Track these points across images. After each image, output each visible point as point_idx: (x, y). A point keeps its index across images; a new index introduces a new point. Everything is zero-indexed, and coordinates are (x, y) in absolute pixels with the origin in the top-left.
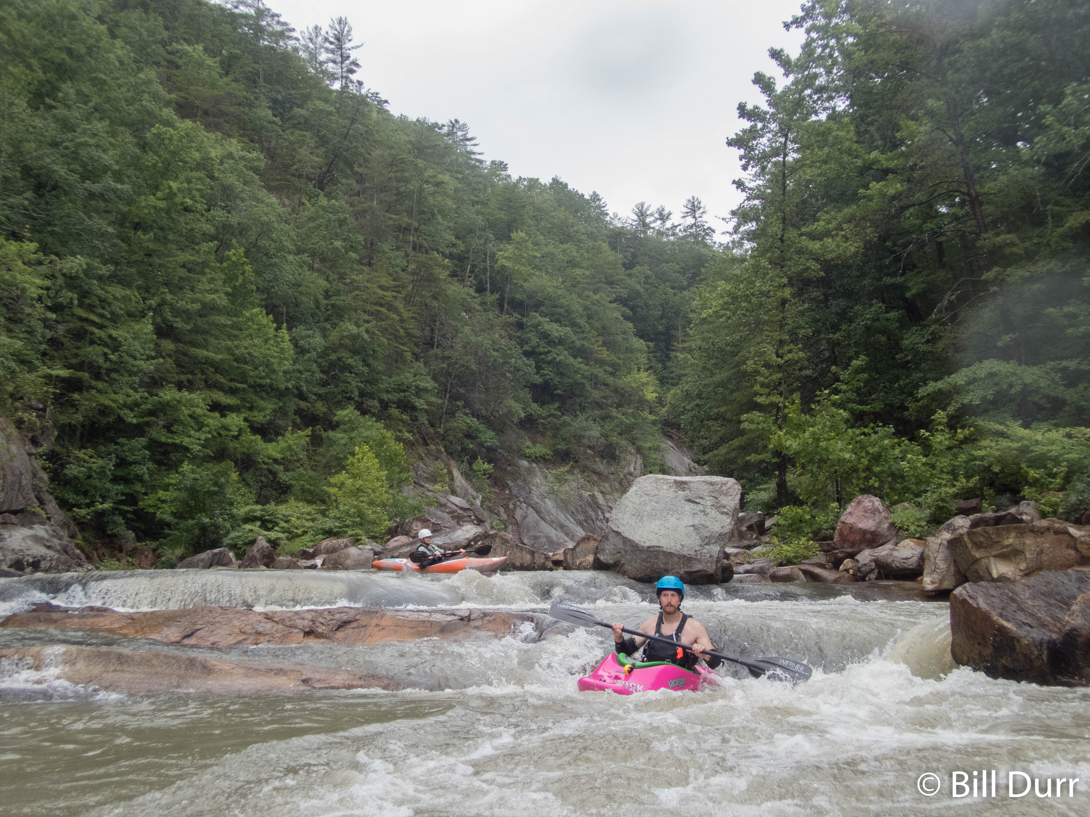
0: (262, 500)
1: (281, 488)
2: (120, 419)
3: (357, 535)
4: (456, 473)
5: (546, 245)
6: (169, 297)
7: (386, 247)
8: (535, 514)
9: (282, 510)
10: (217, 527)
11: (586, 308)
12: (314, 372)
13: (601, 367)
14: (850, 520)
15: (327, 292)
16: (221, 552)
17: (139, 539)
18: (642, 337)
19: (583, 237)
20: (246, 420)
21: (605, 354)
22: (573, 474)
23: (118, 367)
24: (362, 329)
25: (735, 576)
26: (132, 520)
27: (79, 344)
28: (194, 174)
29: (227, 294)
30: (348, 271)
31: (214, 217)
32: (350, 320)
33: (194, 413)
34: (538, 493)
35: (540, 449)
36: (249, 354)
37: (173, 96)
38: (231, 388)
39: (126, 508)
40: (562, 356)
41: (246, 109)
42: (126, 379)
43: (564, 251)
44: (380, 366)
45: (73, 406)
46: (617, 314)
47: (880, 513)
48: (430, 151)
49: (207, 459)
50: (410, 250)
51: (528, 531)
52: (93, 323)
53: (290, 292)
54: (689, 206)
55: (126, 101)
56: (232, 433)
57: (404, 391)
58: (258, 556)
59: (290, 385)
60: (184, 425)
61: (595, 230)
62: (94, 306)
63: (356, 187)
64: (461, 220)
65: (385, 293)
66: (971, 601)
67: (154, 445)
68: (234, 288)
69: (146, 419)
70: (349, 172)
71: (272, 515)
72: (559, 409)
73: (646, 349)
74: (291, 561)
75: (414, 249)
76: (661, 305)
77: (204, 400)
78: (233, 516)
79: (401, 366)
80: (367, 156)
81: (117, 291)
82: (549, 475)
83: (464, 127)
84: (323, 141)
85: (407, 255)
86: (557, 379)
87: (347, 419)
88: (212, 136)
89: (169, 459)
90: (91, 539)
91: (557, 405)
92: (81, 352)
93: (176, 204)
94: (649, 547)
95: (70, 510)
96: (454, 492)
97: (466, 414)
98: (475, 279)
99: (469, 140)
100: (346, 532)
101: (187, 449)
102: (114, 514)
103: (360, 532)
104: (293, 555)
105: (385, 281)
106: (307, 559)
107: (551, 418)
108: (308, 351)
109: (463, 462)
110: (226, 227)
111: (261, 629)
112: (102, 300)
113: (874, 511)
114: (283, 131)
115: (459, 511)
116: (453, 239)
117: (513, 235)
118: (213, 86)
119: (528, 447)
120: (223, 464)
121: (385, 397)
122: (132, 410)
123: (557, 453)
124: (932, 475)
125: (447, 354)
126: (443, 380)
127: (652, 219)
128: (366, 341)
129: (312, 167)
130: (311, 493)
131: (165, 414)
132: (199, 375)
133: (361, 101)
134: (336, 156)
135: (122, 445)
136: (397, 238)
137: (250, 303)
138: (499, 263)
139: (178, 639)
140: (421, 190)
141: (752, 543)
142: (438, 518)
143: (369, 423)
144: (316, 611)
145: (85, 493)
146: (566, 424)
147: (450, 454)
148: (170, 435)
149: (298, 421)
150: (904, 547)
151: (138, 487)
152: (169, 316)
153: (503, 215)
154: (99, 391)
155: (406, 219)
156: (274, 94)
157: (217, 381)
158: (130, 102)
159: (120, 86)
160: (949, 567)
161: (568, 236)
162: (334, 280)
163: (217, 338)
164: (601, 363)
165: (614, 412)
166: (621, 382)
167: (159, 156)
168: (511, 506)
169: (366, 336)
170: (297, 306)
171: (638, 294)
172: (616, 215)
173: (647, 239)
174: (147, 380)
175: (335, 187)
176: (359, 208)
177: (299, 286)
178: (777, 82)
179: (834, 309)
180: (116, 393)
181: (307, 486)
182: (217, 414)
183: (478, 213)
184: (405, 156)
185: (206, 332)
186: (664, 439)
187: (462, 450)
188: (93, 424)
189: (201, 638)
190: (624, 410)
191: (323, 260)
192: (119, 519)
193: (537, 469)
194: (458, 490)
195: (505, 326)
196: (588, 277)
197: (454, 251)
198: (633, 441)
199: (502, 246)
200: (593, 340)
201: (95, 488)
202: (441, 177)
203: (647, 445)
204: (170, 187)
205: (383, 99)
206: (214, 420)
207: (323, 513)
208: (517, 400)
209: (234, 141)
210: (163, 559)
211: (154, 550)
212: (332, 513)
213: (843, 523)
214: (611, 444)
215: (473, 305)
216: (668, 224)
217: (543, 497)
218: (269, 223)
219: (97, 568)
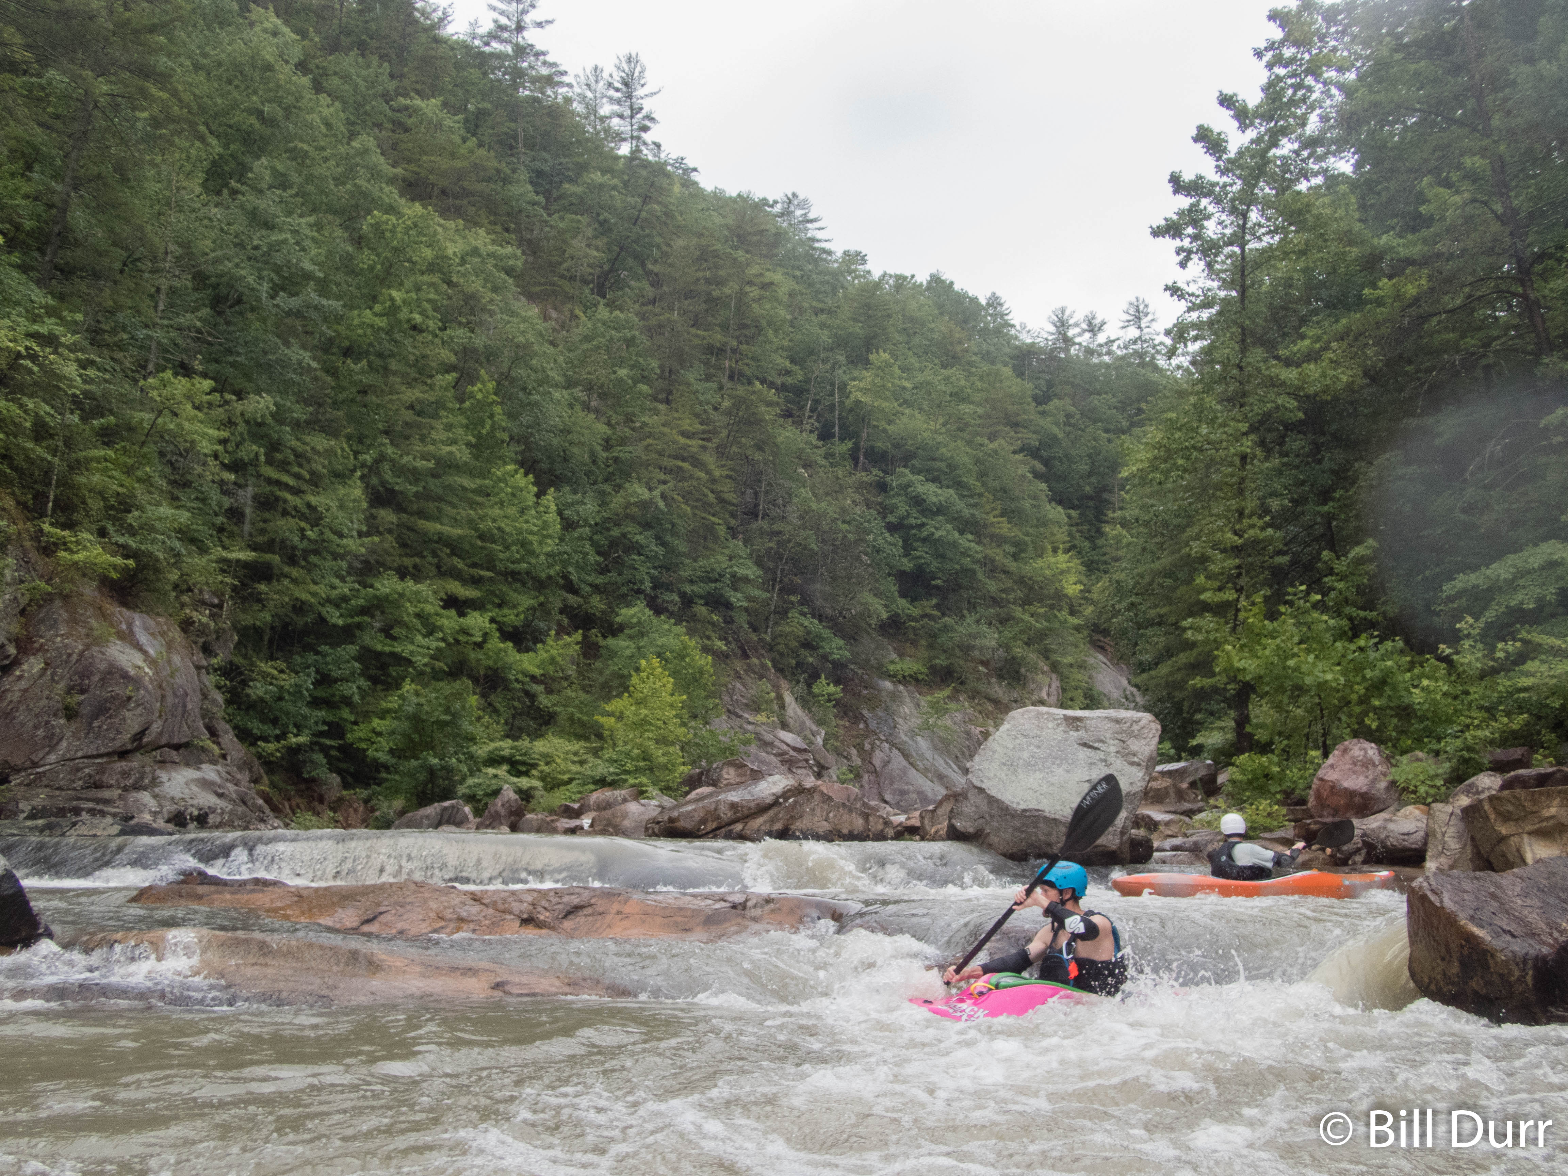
0: (513, 733)
1: (542, 717)
2: (322, 620)
3: (641, 785)
4: (788, 698)
5: (921, 370)
6: (390, 450)
7: (691, 376)
8: (901, 758)
9: (540, 746)
10: (449, 770)
11: (977, 461)
12: (586, 554)
13: (999, 546)
14: (1331, 776)
15: (607, 440)
16: (453, 807)
17: (346, 785)
18: (1060, 503)
19: (974, 358)
20: (492, 620)
21: (1004, 528)
22: (958, 700)
23: (318, 549)
24: (657, 493)
25: (1156, 855)
26: (339, 760)
27: (267, 515)
28: (426, 278)
29: (469, 445)
30: (637, 411)
31: (451, 338)
32: (639, 480)
33: (422, 610)
34: (906, 728)
35: (910, 665)
36: (499, 529)
37: (399, 171)
38: (473, 577)
39: (328, 742)
40: (943, 530)
41: (498, 187)
42: (330, 563)
43: (947, 379)
44: (682, 547)
45: (259, 600)
46: (1023, 470)
47: (1375, 765)
48: (755, 238)
49: (437, 675)
50: (725, 380)
51: (892, 783)
52: (287, 487)
53: (555, 441)
54: (1132, 311)
55: (335, 179)
56: (474, 639)
57: (716, 581)
58: (503, 812)
59: (552, 572)
60: (408, 628)
61: (992, 349)
62: (289, 463)
63: (649, 291)
64: (799, 336)
65: (689, 442)
66: (1432, 897)
67: (367, 656)
68: (479, 437)
69: (357, 619)
70: (640, 271)
71: (525, 754)
72: (937, 607)
73: (1066, 519)
74: (543, 821)
75: (731, 378)
76: (1090, 456)
77: (435, 592)
78: (471, 757)
79: (711, 545)
80: (665, 248)
81: (320, 442)
82: (923, 703)
83: (804, 204)
84: (604, 227)
85: (721, 388)
86: (935, 565)
87: (635, 620)
88: (451, 224)
89: (388, 675)
90: (282, 785)
91: (934, 601)
92: (270, 526)
93: (400, 321)
94: (1024, 811)
95: (253, 744)
96: (785, 726)
97: (804, 614)
98: (817, 420)
99: (811, 221)
100: (626, 781)
101: (409, 662)
102: (313, 750)
103: (644, 780)
104: (552, 812)
105: (689, 424)
106: (570, 818)
107: (925, 620)
108: (578, 526)
109: (798, 682)
110: (467, 352)
111: (464, 914)
112: (298, 455)
113: (1367, 763)
114: (549, 215)
115: (792, 753)
116: (787, 363)
117: (872, 357)
118: (453, 155)
119: (892, 662)
120: (457, 685)
121: (688, 588)
122: (338, 606)
123: (934, 670)
124: (1456, 711)
125: (775, 527)
126: (771, 565)
127: (1077, 330)
128: (661, 511)
129: (589, 265)
130: (582, 724)
131: (383, 612)
132: (430, 559)
133: (659, 169)
134: (622, 248)
135: (325, 656)
136: (706, 363)
137: (500, 458)
138: (852, 397)
139: (355, 924)
140: (742, 295)
141: (1195, 806)
142: (762, 762)
143: (666, 627)
144: (539, 891)
145: (275, 722)
146: (946, 629)
147: (780, 671)
148: (389, 641)
149: (566, 621)
150: (1406, 817)
151: (346, 714)
152: (388, 476)
153: (857, 329)
154: (294, 581)
155: (719, 337)
156: (538, 165)
157: (454, 567)
158: (339, 181)
159: (326, 159)
160: (1464, 847)
161: (954, 357)
162: (617, 423)
163: (453, 506)
164: (1000, 540)
165: (1018, 612)
166: (1028, 567)
167: (378, 255)
168: (867, 747)
169: (661, 504)
170: (565, 460)
171: (1055, 439)
172: (1023, 326)
173: (1068, 359)
174: (357, 565)
175: (619, 293)
176: (653, 321)
177: (569, 432)
178: (1230, 139)
179: (1327, 464)
180: (315, 583)
181: (578, 715)
182: (453, 613)
183: (823, 326)
184: (719, 246)
185: (440, 499)
186: (1092, 651)
187: (797, 664)
188: (286, 625)
189: (386, 924)
190: (1032, 609)
191: (603, 396)
192: (319, 758)
193: (905, 694)
194: (791, 722)
195: (861, 487)
196: (980, 417)
197: (789, 380)
198: (1046, 654)
199: (856, 373)
200: (987, 508)
201: (287, 714)
202: (769, 276)
203: (1068, 660)
204: (392, 299)
205: (691, 166)
206: (449, 621)
207: (596, 752)
208: (878, 594)
209: (482, 232)
210: (377, 813)
211: (366, 801)
212: (608, 754)
213: (1321, 779)
214: (1014, 658)
215: (814, 458)
216: (1101, 338)
217: (913, 733)
218: (525, 347)
219: (287, 826)
